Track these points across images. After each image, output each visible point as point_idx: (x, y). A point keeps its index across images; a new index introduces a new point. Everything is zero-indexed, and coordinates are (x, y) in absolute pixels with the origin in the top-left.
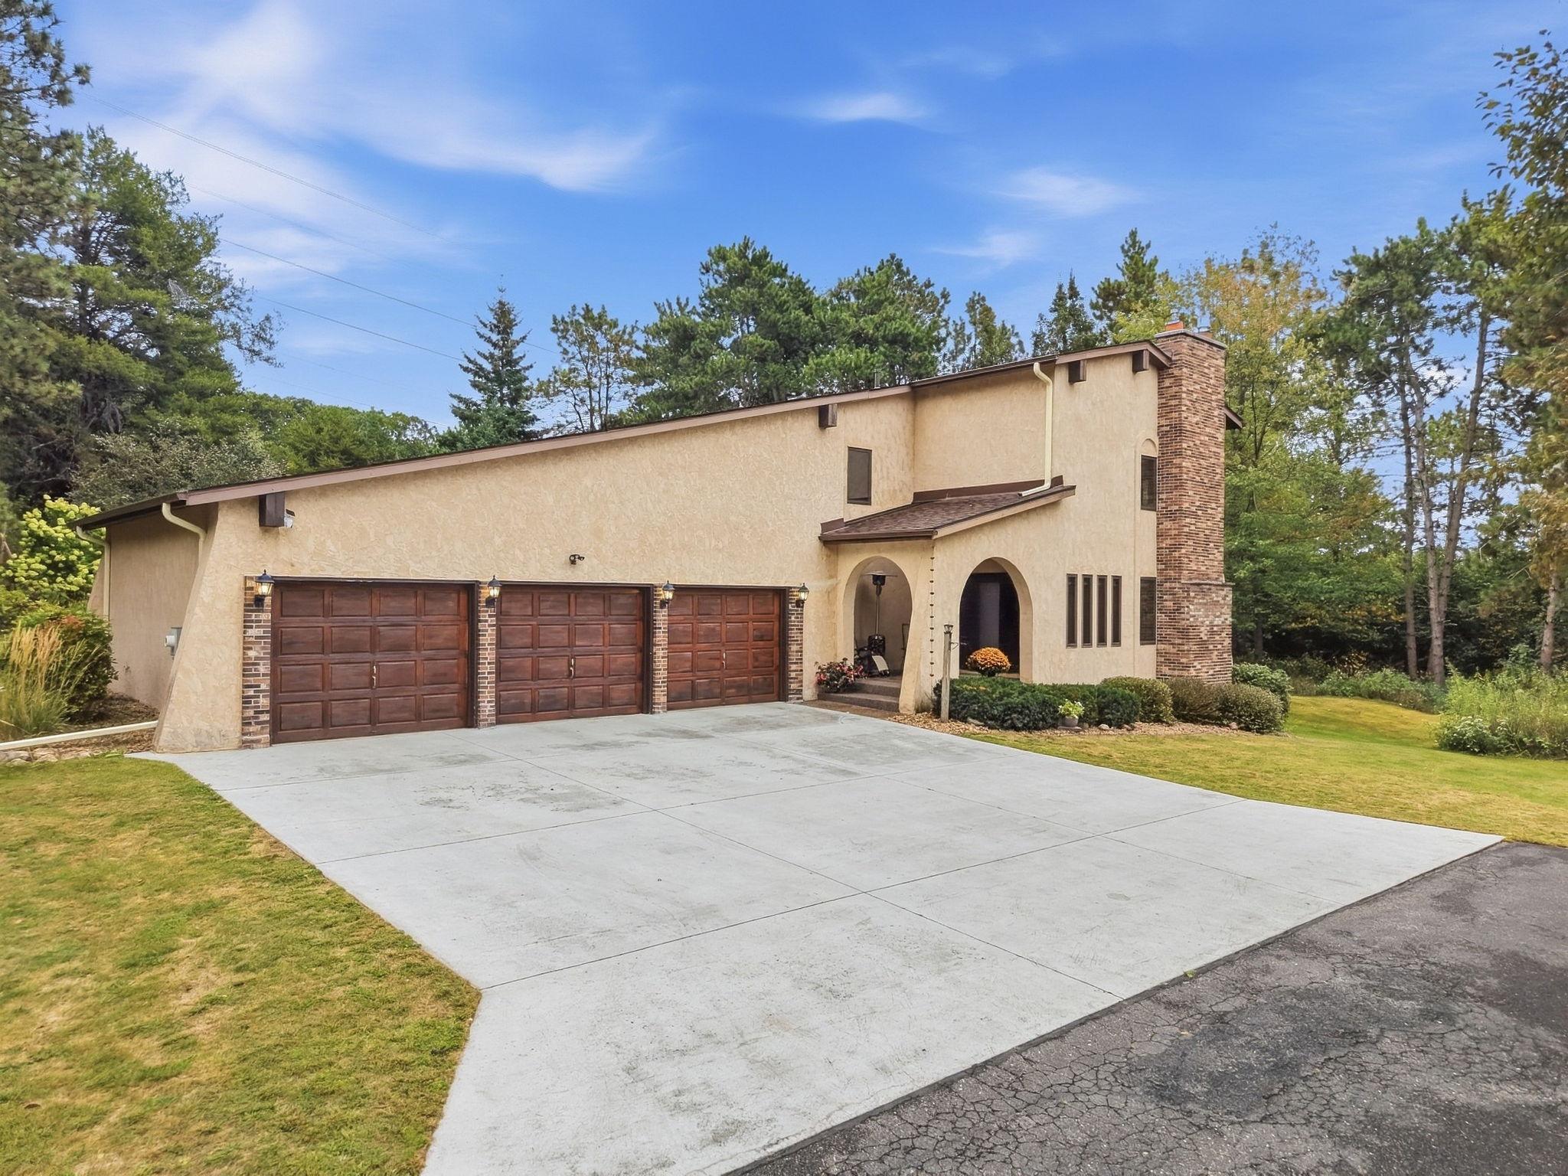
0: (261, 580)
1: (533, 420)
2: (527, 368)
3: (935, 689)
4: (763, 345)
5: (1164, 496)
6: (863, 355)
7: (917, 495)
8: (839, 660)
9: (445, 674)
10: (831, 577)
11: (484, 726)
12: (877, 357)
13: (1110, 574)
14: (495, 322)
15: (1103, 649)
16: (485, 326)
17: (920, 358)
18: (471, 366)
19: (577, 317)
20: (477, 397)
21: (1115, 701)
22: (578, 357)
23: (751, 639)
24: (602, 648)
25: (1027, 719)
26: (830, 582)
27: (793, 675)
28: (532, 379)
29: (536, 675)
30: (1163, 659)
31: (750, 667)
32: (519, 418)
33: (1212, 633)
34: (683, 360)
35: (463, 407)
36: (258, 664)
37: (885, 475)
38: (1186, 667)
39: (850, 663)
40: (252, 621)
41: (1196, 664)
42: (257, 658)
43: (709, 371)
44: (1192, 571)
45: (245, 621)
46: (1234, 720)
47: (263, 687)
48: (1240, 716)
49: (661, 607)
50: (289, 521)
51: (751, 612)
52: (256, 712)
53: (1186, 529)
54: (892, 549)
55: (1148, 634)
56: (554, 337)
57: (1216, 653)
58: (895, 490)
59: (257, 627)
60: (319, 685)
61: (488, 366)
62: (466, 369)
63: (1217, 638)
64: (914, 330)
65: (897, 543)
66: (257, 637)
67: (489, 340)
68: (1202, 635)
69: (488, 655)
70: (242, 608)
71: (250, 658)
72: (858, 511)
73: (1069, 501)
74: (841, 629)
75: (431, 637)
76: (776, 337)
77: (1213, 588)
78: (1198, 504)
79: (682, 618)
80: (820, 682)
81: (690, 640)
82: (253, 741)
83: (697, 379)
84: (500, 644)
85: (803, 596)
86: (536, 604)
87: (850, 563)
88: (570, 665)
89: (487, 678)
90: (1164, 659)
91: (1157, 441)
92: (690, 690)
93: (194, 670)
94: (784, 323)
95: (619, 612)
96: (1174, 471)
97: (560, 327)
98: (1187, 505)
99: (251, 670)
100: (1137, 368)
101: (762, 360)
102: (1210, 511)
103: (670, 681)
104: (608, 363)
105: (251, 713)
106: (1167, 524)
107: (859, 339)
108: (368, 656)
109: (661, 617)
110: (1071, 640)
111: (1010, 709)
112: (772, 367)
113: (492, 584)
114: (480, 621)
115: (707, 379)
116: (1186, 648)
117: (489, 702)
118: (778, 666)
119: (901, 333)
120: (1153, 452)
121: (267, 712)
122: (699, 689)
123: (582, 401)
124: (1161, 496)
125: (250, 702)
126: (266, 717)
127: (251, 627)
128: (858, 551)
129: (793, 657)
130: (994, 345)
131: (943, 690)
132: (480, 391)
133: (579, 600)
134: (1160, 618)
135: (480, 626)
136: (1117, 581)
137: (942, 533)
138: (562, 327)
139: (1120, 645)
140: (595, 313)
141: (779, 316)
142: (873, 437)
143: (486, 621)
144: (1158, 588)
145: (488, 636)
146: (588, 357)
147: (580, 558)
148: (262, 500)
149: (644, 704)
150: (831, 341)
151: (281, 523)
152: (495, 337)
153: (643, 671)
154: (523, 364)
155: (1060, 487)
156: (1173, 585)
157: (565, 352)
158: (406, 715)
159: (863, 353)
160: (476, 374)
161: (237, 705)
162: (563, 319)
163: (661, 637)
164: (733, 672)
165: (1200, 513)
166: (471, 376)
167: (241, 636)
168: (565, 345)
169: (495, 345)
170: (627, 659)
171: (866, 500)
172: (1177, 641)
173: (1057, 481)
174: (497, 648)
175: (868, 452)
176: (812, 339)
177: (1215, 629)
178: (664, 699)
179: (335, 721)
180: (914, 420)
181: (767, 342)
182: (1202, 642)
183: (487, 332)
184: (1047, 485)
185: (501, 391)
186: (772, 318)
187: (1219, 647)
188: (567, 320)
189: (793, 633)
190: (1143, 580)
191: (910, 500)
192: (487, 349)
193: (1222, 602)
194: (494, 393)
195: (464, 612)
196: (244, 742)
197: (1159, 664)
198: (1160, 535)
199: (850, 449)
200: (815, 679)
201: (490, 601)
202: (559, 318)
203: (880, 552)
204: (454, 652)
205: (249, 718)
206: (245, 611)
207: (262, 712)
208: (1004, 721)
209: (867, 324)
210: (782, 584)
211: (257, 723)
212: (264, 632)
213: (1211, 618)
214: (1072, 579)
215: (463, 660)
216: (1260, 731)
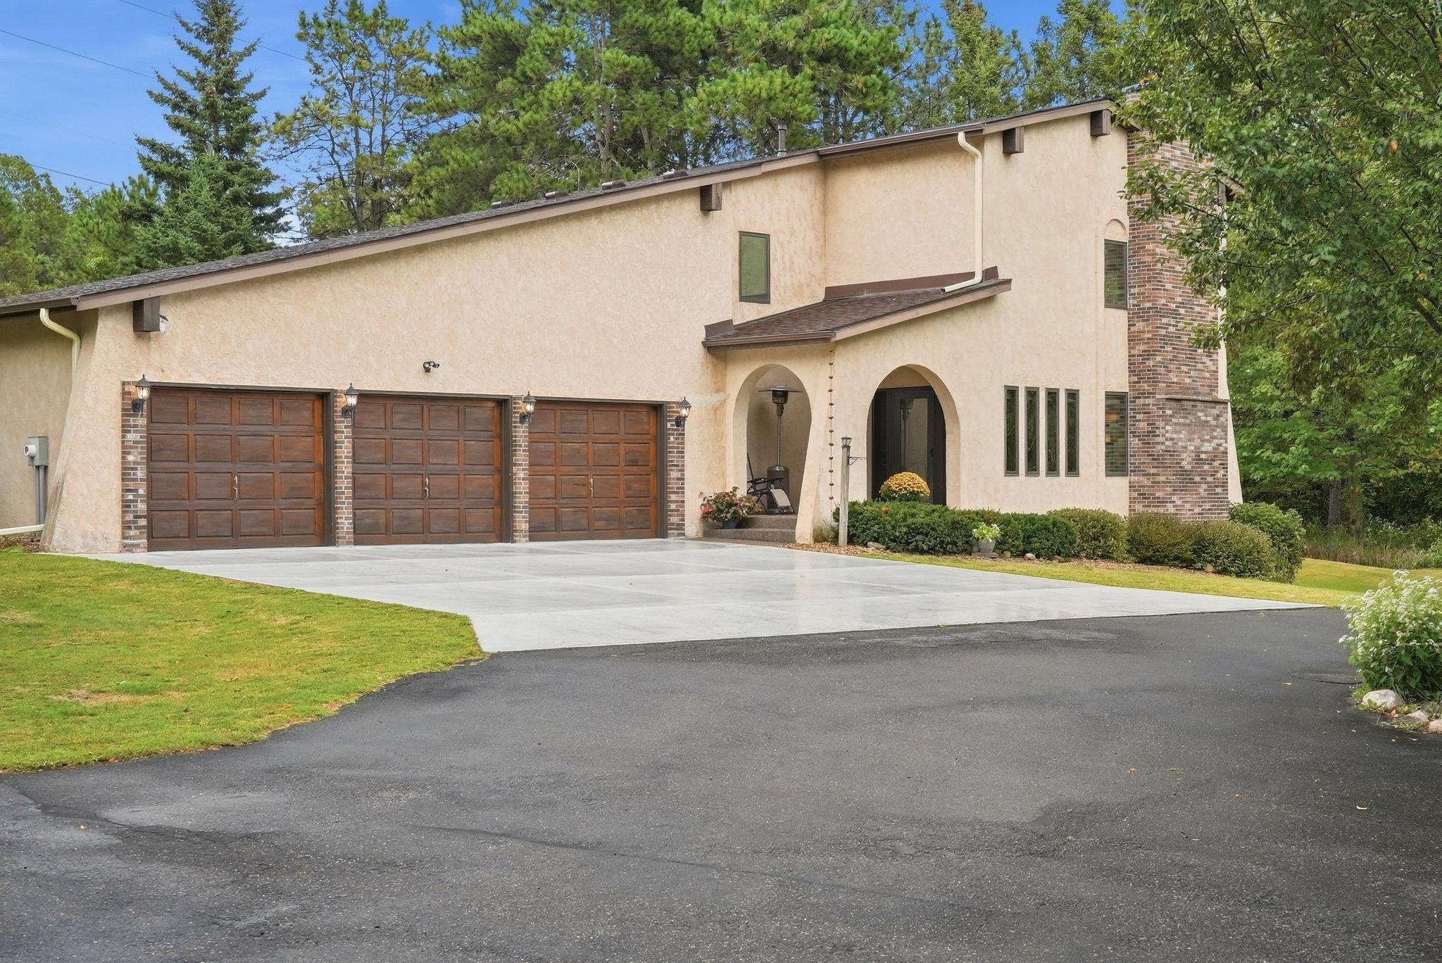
0: (140, 385)
1: (268, 178)
2: (256, 97)
3: (834, 514)
4: (625, 65)
5: (1136, 290)
6: (778, 81)
7: (829, 290)
8: (729, 490)
9: (301, 488)
10: (718, 390)
11: (343, 544)
12: (802, 82)
13: (1062, 386)
14: (204, 23)
15: (1054, 480)
16: (189, 30)
17: (865, 84)
18: (167, 94)
19: (336, 17)
20: (177, 141)
21: (1046, 529)
22: (339, 76)
23: (622, 464)
24: (457, 467)
25: (933, 541)
26: (717, 398)
27: (673, 506)
28: (263, 113)
29: (390, 494)
30: (1135, 494)
31: (622, 497)
32: (248, 174)
33: (1198, 460)
34: (505, 84)
35: (156, 157)
36: (136, 469)
37: (787, 263)
38: (1163, 502)
39: (742, 492)
40: (130, 426)
41: (1174, 498)
42: (135, 463)
43: (546, 103)
44: (1169, 384)
45: (123, 426)
46: (1210, 562)
47: (141, 492)
48: (1218, 557)
49: (522, 422)
50: (163, 326)
51: (622, 433)
52: (135, 517)
53: (1163, 332)
54: (790, 356)
55: (1116, 464)
56: (303, 47)
57: (1204, 486)
58: (801, 286)
59: (134, 432)
60: (186, 496)
61: (197, 96)
62: (160, 99)
63: (1206, 467)
64: (855, 43)
65: (795, 347)
66: (134, 442)
67: (196, 53)
68: (1184, 463)
69: (344, 468)
70: (120, 413)
71: (129, 462)
72: (752, 312)
73: (1004, 297)
74: (730, 453)
75: (287, 449)
76: (648, 51)
77: (1199, 404)
78: (1179, 299)
79: (542, 436)
80: (705, 516)
81: (550, 461)
82: (133, 545)
83: (526, 117)
84: (355, 460)
85: (684, 412)
86: (389, 414)
87: (738, 376)
88: (423, 484)
89: (343, 493)
90: (1139, 494)
91: (1127, 223)
92: (553, 519)
93: (80, 473)
94: (658, 30)
95: (478, 427)
96: (1147, 259)
97: (310, 31)
98: (1163, 301)
99: (129, 474)
100: (1096, 132)
101: (624, 84)
102: (1197, 309)
103: (533, 507)
104: (385, 88)
105: (130, 517)
106: (1140, 325)
107: (773, 54)
108: (229, 466)
109: (521, 433)
110: (1011, 467)
111: (914, 530)
112: (641, 97)
113: (350, 392)
114: (336, 432)
115: (542, 116)
116: (1162, 478)
117: (347, 519)
118: (655, 498)
119: (836, 46)
120: (1121, 235)
121: (144, 517)
122: (564, 519)
123: (344, 147)
124: (1133, 291)
125: (129, 506)
126: (143, 522)
127: (129, 432)
128: (750, 359)
129: (673, 485)
130: (977, 63)
131: (841, 512)
132: (183, 133)
133: (433, 413)
134: (1134, 442)
135: (336, 437)
136: (1073, 396)
137: (841, 335)
138: (313, 31)
139: (1077, 475)
140: (368, 12)
141: (650, 19)
142: (771, 219)
143: (343, 432)
144: (1130, 406)
145: (344, 450)
146: (354, 79)
147: (434, 366)
148: (137, 307)
149: (504, 532)
150: (730, 59)
151: (157, 328)
152: (205, 48)
153: (501, 496)
154: (251, 88)
155: (993, 281)
156: (1147, 401)
157: (318, 70)
158: (264, 529)
159: (779, 76)
160: (176, 107)
161: (117, 510)
162: (316, 19)
163: (521, 457)
164: (603, 501)
165: (1182, 311)
166: (168, 110)
167: (119, 441)
168: (318, 58)
169: (205, 61)
170: (483, 481)
171: (764, 298)
172: (1153, 471)
173: (991, 273)
174: (354, 462)
175: (766, 237)
176: (702, 52)
177: (1203, 456)
178: (525, 526)
179: (201, 532)
180: (825, 196)
181: (634, 60)
182: (1184, 472)
183: (189, 39)
184: (978, 278)
185: (217, 132)
186: (641, 20)
187: (1210, 479)
188: (323, 20)
189: (673, 457)
190: (1109, 396)
191: (821, 296)
192: (192, 66)
193: (1214, 423)
194: (204, 136)
195: (318, 424)
196: (125, 546)
197: (1132, 501)
198: (1133, 339)
199: (743, 234)
200: (699, 513)
201: (347, 411)
202: (309, 19)
203: (774, 358)
204: (309, 465)
205: (129, 522)
206: (123, 416)
207: (140, 517)
208: (908, 544)
209: (785, 32)
210: (658, 397)
211: (136, 528)
212: (141, 437)
213: (1197, 442)
214: (1011, 393)
215: (318, 475)
216: (1239, 575)
